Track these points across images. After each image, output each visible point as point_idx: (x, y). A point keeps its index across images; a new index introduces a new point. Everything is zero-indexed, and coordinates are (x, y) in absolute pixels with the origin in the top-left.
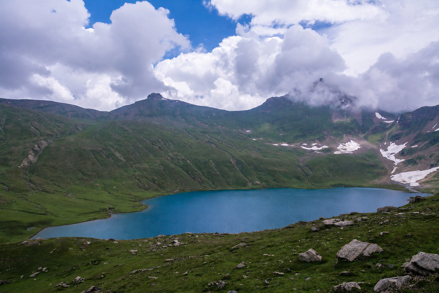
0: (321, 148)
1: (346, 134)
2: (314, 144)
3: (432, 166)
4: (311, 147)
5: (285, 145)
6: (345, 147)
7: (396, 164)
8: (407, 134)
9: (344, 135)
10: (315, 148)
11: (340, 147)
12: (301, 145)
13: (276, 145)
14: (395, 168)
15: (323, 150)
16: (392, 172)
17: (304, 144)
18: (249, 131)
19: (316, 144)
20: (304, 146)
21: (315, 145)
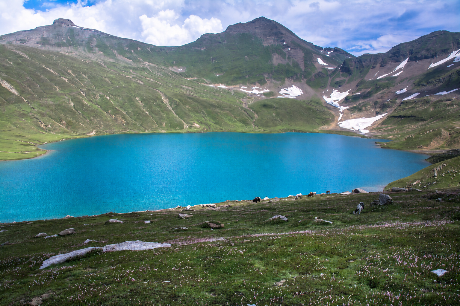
0: (262, 92)
1: (288, 78)
2: (254, 88)
3: (378, 113)
4: (252, 90)
5: (223, 86)
6: (287, 92)
7: (341, 111)
8: (349, 81)
9: (286, 79)
10: (255, 92)
11: (283, 91)
12: (240, 87)
13: (212, 86)
14: (341, 115)
15: (265, 94)
16: (339, 119)
17: (243, 87)
18: (181, 70)
19: (256, 87)
20: (244, 89)
21: (256, 89)
